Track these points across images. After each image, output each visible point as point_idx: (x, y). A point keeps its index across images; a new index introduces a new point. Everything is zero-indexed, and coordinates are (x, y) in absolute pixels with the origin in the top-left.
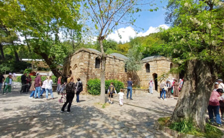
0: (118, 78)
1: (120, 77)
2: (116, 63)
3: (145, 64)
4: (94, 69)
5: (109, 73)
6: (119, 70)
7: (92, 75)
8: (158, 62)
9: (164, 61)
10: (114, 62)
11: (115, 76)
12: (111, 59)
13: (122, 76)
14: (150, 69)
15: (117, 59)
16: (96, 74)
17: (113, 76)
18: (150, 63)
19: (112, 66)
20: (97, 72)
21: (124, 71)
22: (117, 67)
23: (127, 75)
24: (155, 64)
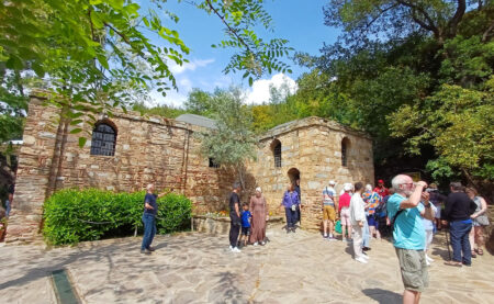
0: (182, 183)
1: (192, 183)
2: (174, 140)
3: (270, 141)
4: (84, 156)
5: (146, 170)
6: (185, 161)
7: (74, 175)
8: (301, 134)
9: (316, 131)
10: (165, 136)
11: (168, 178)
12: (155, 128)
13: (196, 179)
14: (283, 156)
15: (176, 128)
16: (91, 174)
17: (159, 178)
18: (281, 139)
19: (157, 150)
20: (97, 167)
21: (207, 163)
22: (179, 153)
23: (216, 176)
24: (295, 142)
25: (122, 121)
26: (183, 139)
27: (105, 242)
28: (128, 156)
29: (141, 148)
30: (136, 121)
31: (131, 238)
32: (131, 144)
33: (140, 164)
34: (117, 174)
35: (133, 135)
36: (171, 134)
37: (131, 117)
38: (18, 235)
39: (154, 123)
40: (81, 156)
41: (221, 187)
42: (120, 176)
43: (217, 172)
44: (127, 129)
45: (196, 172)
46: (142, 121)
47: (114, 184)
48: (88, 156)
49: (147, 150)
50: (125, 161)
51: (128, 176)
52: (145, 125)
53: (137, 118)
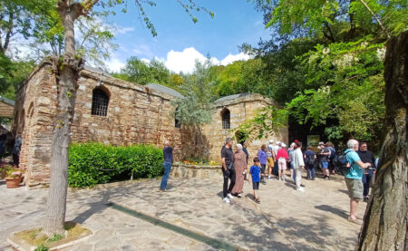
1: (163, 139)
2: (152, 105)
3: (221, 109)
4: (87, 116)
5: (133, 128)
6: (159, 122)
7: (79, 132)
8: (247, 106)
9: (259, 104)
10: (146, 102)
11: (148, 135)
12: (139, 95)
13: (167, 136)
14: (231, 121)
15: (154, 95)
16: (92, 131)
17: (142, 135)
18: (229, 108)
19: (140, 112)
20: (96, 125)
21: (174, 124)
22: (155, 116)
23: (179, 134)
24: (242, 111)
25: (114, 88)
26: (158, 104)
27: (112, 184)
28: (118, 117)
29: (129, 111)
30: (124, 88)
31: (130, 181)
32: (121, 107)
33: (128, 123)
34: (111, 131)
35: (122, 99)
36: (150, 100)
37: (121, 85)
38: (40, 180)
39: (138, 91)
40: (84, 116)
41: (183, 143)
42: (114, 133)
43: (180, 131)
44: (118, 95)
45: (166, 131)
46: (129, 88)
47: (109, 139)
48: (89, 116)
49: (134, 112)
50: (116, 121)
51: (119, 133)
52: (131, 92)
53: (125, 86)
